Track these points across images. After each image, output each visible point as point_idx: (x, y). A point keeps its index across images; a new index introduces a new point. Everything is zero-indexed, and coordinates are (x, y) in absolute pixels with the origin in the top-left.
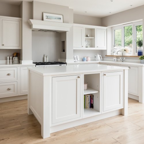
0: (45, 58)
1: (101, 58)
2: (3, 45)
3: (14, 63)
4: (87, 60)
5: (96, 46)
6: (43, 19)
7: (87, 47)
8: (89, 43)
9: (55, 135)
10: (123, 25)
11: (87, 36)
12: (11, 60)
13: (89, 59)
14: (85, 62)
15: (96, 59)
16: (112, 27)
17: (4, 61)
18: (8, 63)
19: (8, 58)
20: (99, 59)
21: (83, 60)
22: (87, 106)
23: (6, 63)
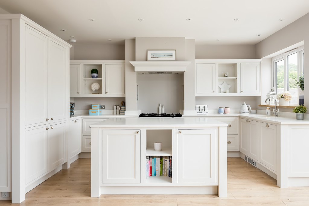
0: (160, 108)
1: (249, 109)
2: (107, 93)
3: (121, 113)
4: (226, 112)
5: (239, 90)
6: (147, 60)
7: (225, 92)
8: (230, 86)
9: (105, 197)
10: (285, 54)
11: (225, 76)
12: (118, 111)
13: (228, 110)
14: (222, 114)
15: (242, 111)
16: (272, 58)
17: (111, 111)
18: (115, 113)
19: (115, 107)
20: (247, 110)
21: (219, 112)
22: (165, 174)
23: (113, 114)
